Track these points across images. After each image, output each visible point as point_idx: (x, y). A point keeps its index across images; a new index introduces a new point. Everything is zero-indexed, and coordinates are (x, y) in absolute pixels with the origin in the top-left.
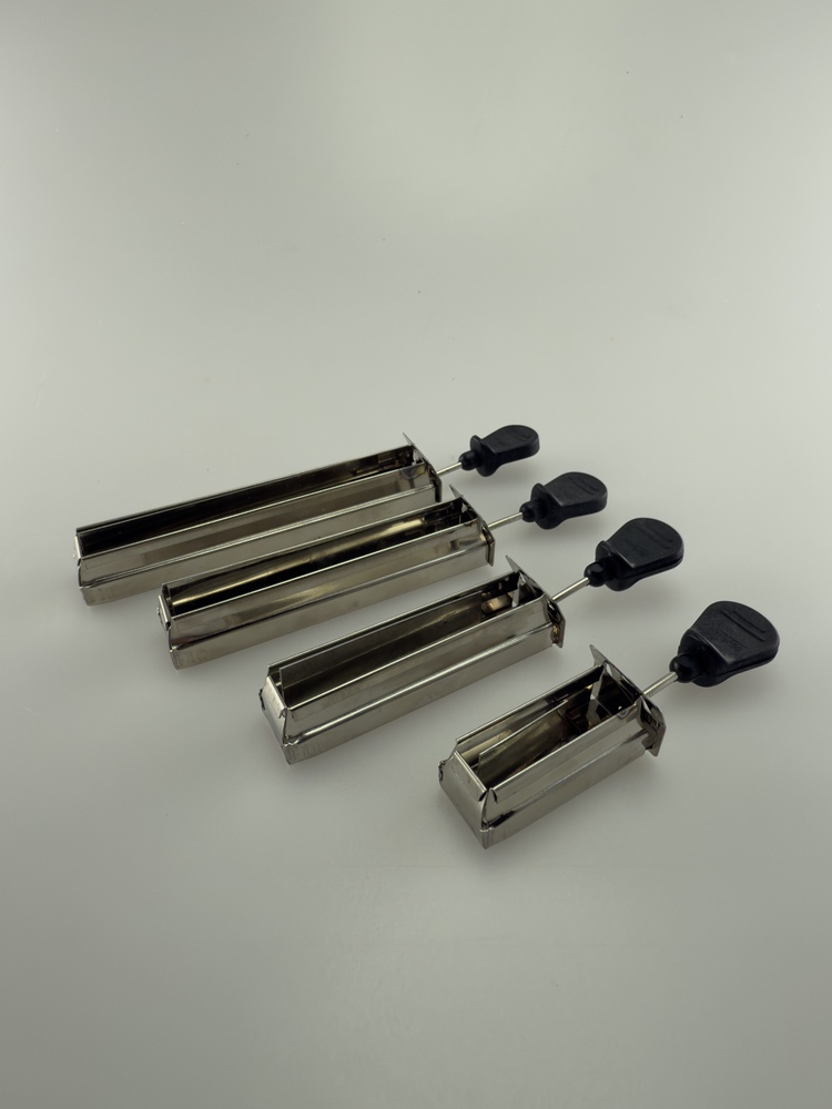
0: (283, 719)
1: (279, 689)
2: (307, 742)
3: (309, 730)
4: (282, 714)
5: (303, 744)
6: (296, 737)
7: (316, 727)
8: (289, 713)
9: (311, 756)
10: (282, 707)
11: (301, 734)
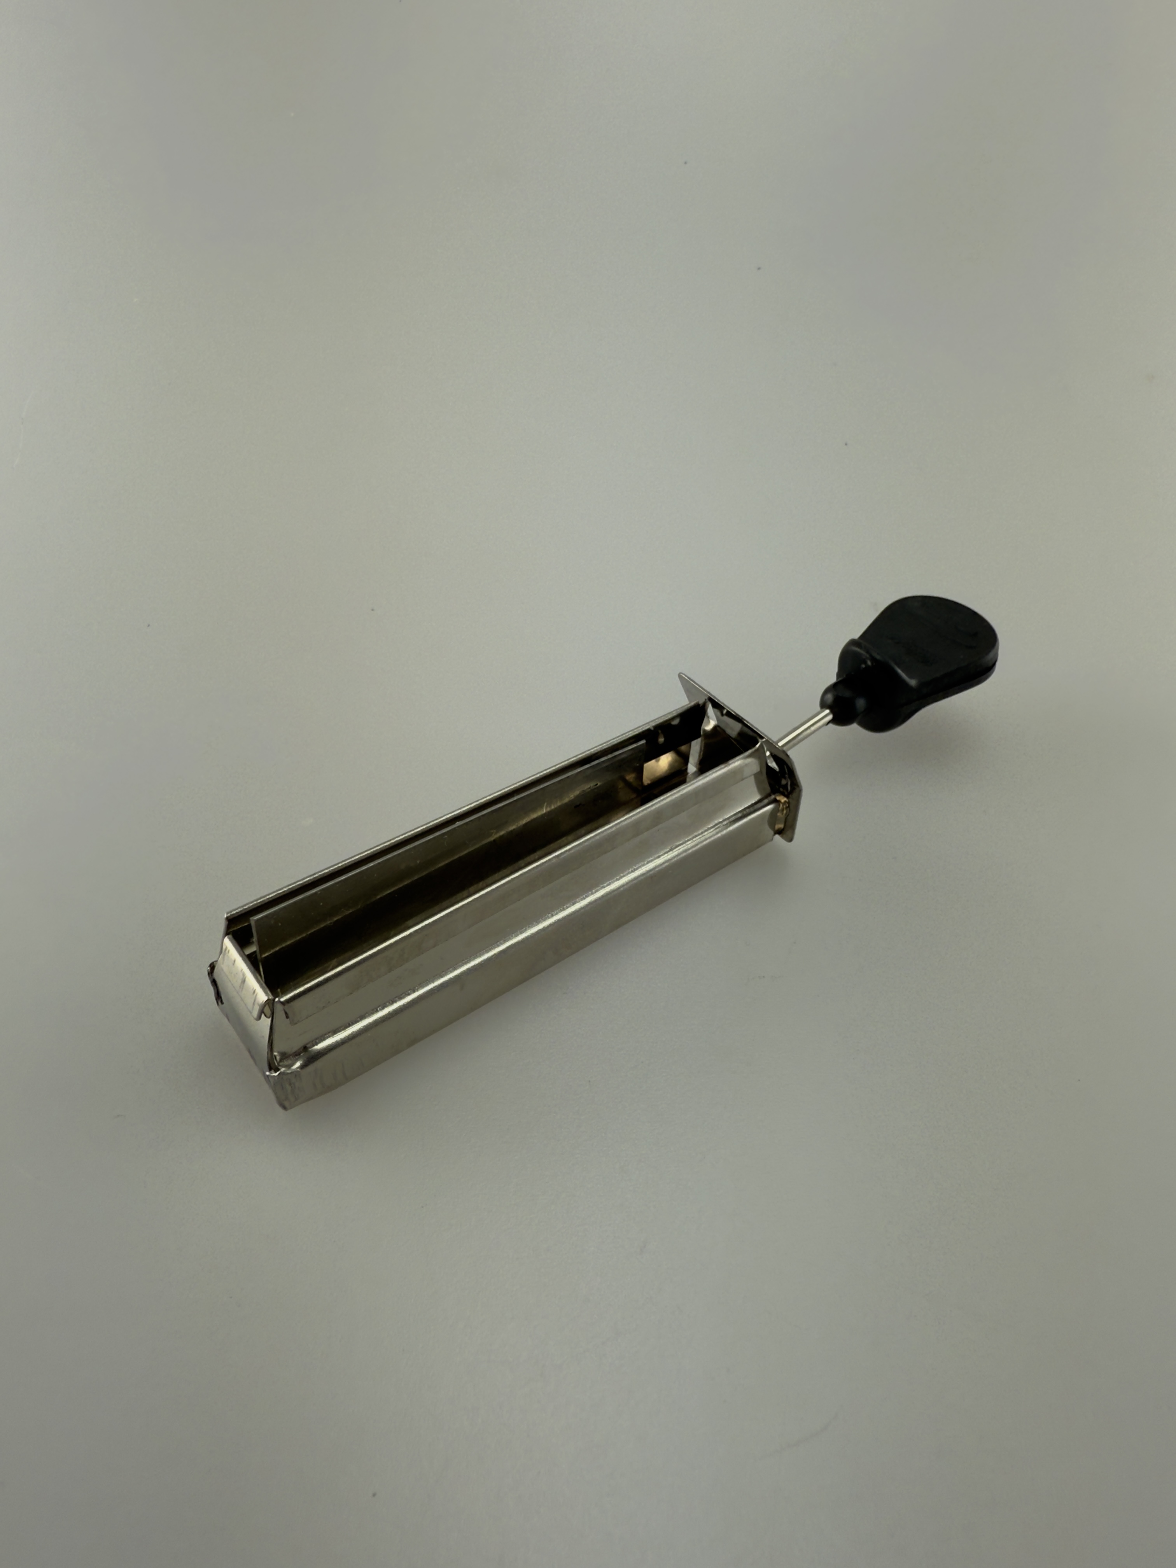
0: (266, 1022)
1: (252, 961)
2: (319, 1064)
3: (322, 1038)
4: (262, 1012)
5: (311, 1068)
6: (296, 1055)
7: (335, 1032)
8: (279, 1009)
9: (328, 1089)
10: (262, 996)
11: (305, 1048)
